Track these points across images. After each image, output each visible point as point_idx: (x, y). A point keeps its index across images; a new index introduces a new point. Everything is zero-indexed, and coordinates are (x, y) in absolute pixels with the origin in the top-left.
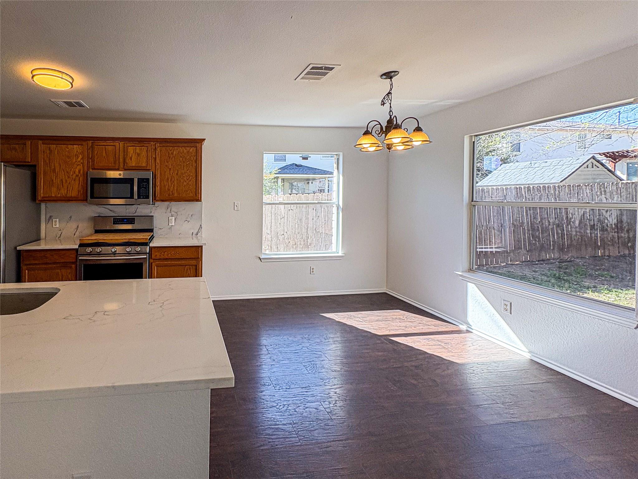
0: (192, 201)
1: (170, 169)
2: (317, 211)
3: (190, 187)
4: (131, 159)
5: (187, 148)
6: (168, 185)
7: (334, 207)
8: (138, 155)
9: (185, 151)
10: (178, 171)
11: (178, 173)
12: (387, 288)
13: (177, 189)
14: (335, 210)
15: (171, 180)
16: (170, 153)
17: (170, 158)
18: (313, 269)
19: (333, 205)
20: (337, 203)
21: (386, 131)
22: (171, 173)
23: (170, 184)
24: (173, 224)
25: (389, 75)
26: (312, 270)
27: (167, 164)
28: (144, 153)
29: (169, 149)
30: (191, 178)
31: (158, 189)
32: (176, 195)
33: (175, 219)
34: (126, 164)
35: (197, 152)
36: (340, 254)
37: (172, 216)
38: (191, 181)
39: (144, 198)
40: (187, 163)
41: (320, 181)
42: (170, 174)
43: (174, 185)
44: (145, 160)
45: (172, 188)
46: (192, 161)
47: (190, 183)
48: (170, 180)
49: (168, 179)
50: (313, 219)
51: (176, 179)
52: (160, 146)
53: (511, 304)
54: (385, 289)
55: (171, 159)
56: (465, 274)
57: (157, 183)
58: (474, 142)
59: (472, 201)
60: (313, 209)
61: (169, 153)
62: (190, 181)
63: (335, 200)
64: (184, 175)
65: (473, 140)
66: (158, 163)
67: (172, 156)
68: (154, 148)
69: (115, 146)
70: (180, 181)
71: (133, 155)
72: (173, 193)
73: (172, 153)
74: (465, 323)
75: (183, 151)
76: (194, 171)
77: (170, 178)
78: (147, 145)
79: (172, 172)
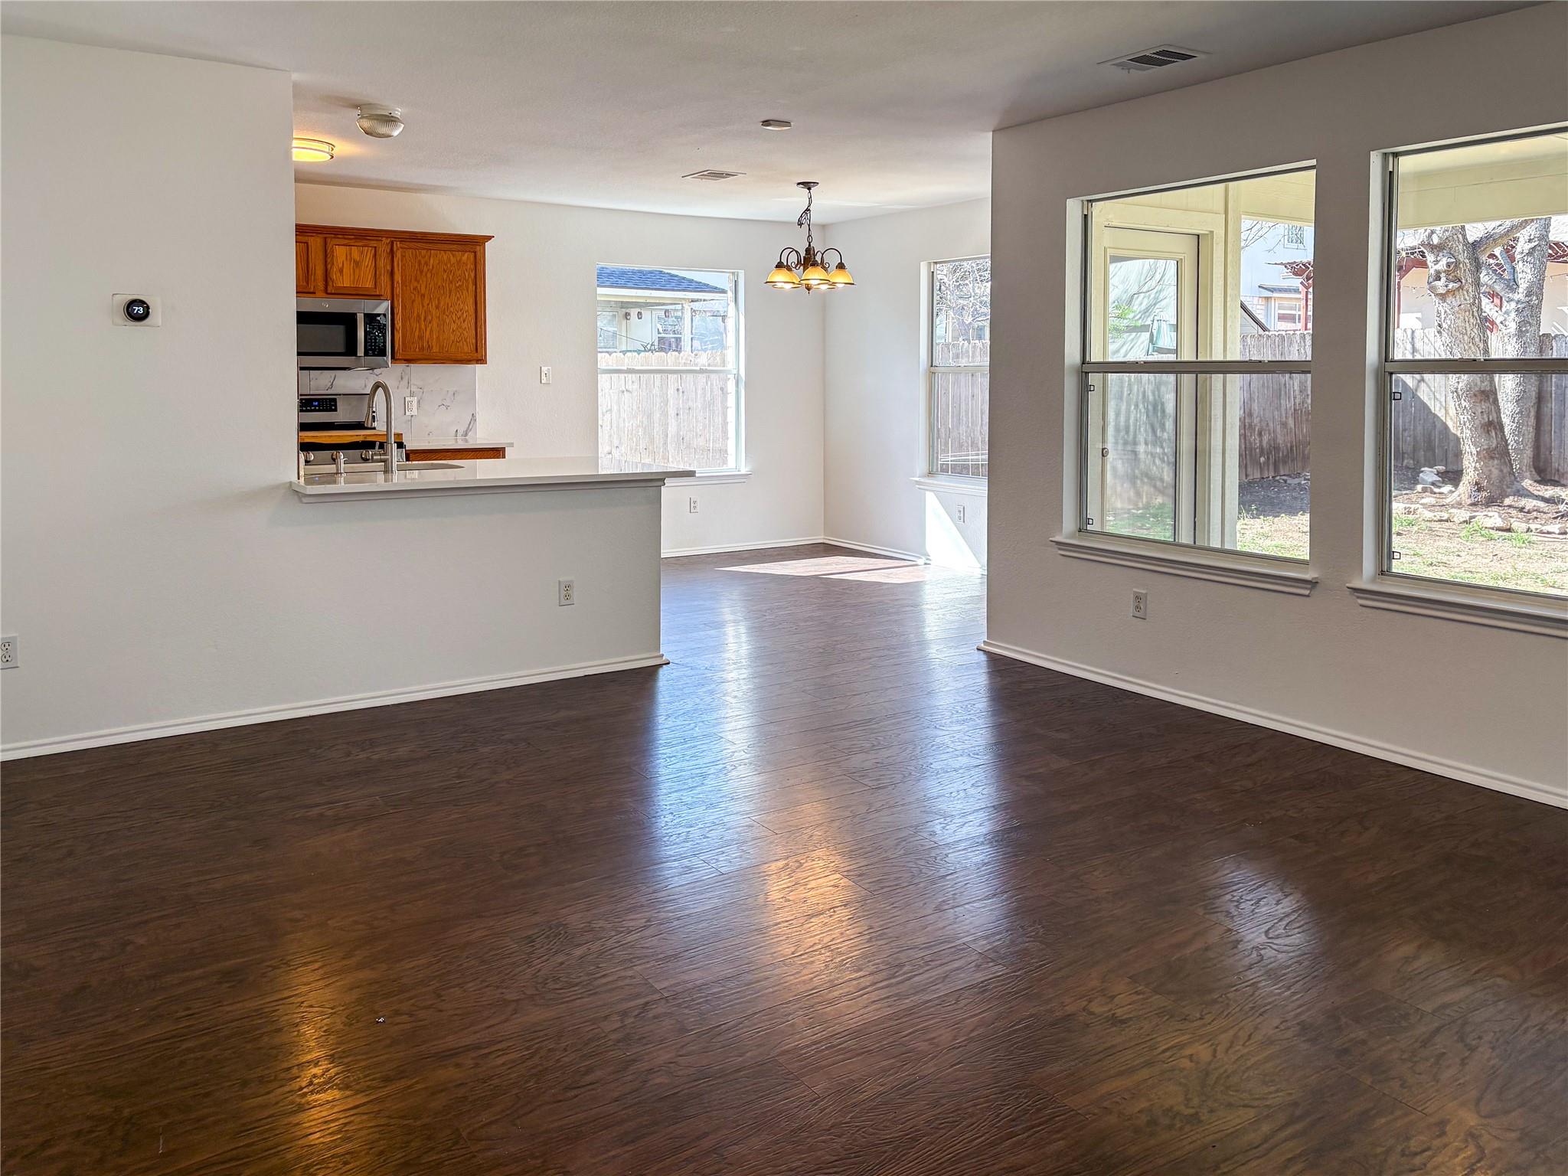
0: (468, 361)
1: (423, 296)
2: (685, 393)
3: (465, 332)
4: (341, 271)
5: (457, 253)
6: (420, 329)
7: (730, 380)
8: (357, 264)
9: (453, 260)
10: (439, 299)
11: (439, 303)
12: (825, 535)
13: (438, 338)
14: (731, 386)
15: (425, 319)
16: (423, 262)
17: (421, 272)
18: (695, 502)
19: (729, 376)
20: (735, 372)
21: (804, 264)
22: (425, 305)
23: (423, 327)
24: (415, 412)
25: (807, 185)
26: (692, 505)
27: (416, 284)
28: (368, 261)
29: (420, 253)
30: (465, 315)
31: (398, 336)
32: (435, 349)
33: (419, 402)
34: (330, 283)
35: (475, 263)
36: (744, 470)
37: (412, 395)
38: (466, 322)
39: (374, 355)
40: (457, 285)
41: (666, 311)
42: (423, 306)
43: (431, 331)
44: (370, 276)
45: (428, 332)
46: (467, 281)
47: (465, 325)
48: (423, 318)
49: (419, 316)
50: (677, 414)
51: (434, 317)
52: (401, 248)
53: (964, 508)
54: (822, 537)
55: (424, 274)
56: (922, 480)
57: (396, 325)
58: (933, 272)
59: (932, 366)
60: (678, 390)
61: (420, 262)
62: (464, 321)
63: (730, 366)
64: (452, 309)
65: (932, 270)
66: (398, 282)
67: (425, 269)
68: (388, 251)
69: (307, 243)
70: (444, 322)
71: (345, 265)
72: (429, 346)
73: (426, 264)
74: (923, 555)
75: (450, 261)
76: (471, 301)
77: (423, 313)
78: (374, 244)
79: (426, 301)
